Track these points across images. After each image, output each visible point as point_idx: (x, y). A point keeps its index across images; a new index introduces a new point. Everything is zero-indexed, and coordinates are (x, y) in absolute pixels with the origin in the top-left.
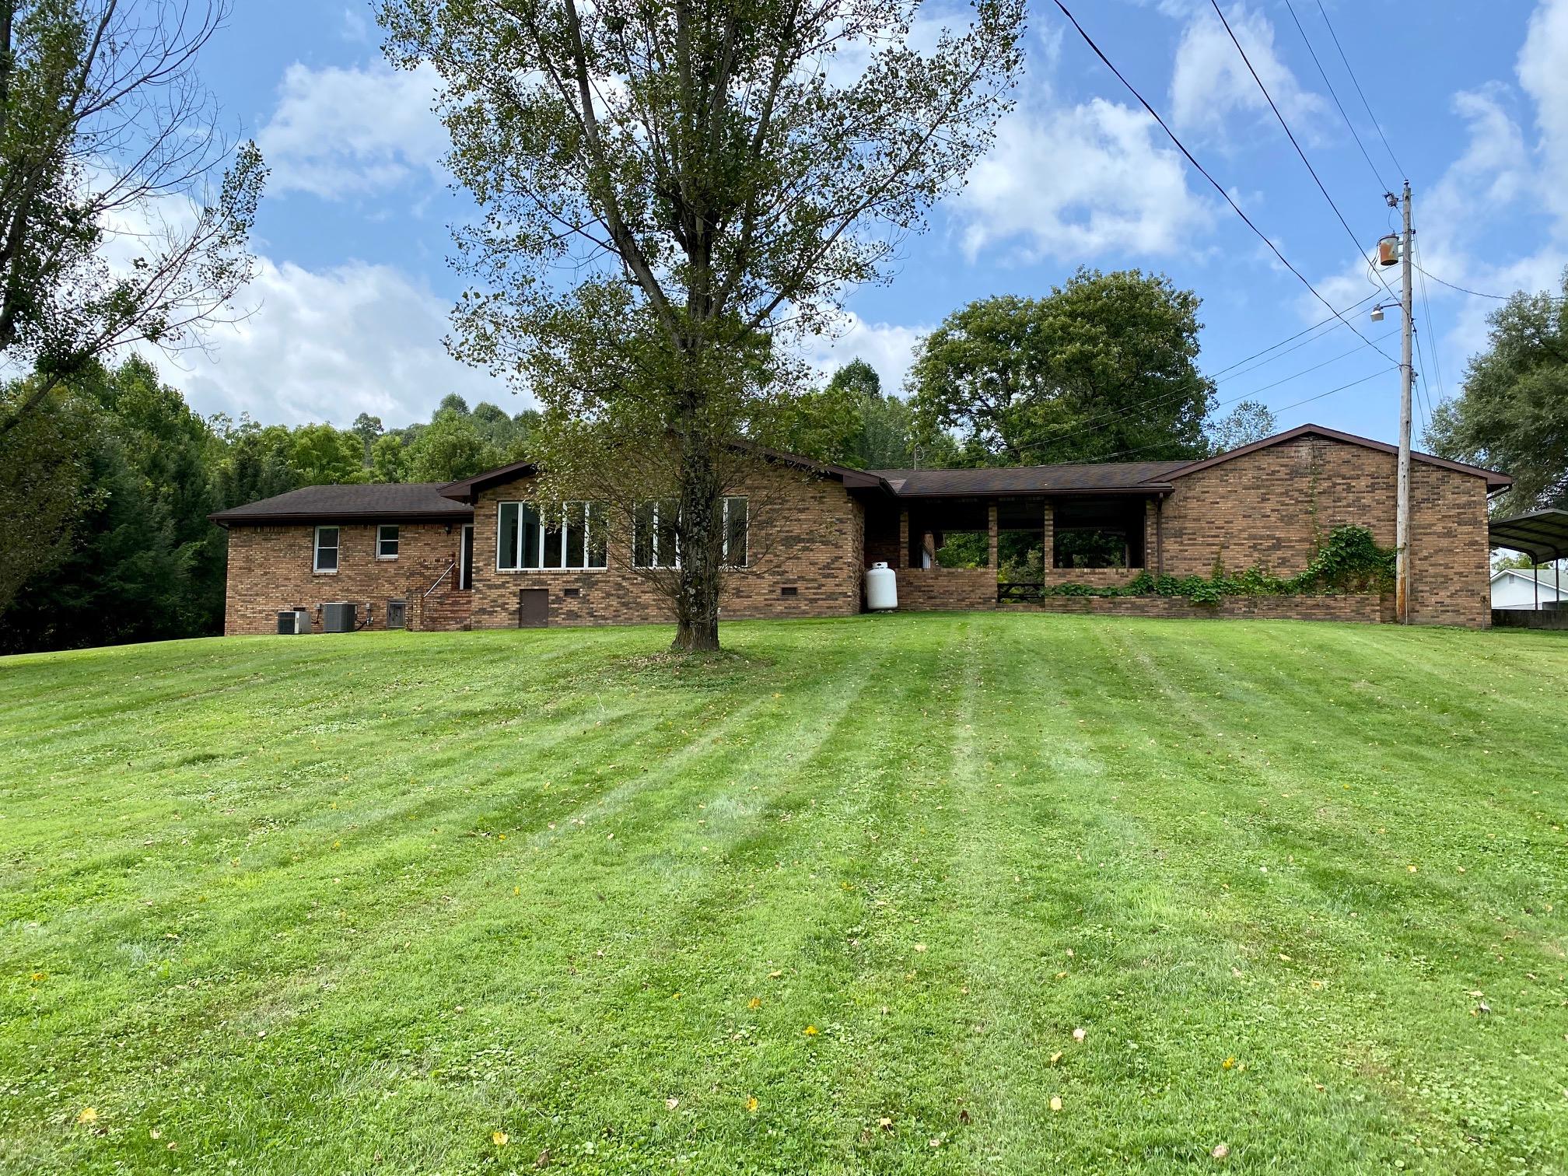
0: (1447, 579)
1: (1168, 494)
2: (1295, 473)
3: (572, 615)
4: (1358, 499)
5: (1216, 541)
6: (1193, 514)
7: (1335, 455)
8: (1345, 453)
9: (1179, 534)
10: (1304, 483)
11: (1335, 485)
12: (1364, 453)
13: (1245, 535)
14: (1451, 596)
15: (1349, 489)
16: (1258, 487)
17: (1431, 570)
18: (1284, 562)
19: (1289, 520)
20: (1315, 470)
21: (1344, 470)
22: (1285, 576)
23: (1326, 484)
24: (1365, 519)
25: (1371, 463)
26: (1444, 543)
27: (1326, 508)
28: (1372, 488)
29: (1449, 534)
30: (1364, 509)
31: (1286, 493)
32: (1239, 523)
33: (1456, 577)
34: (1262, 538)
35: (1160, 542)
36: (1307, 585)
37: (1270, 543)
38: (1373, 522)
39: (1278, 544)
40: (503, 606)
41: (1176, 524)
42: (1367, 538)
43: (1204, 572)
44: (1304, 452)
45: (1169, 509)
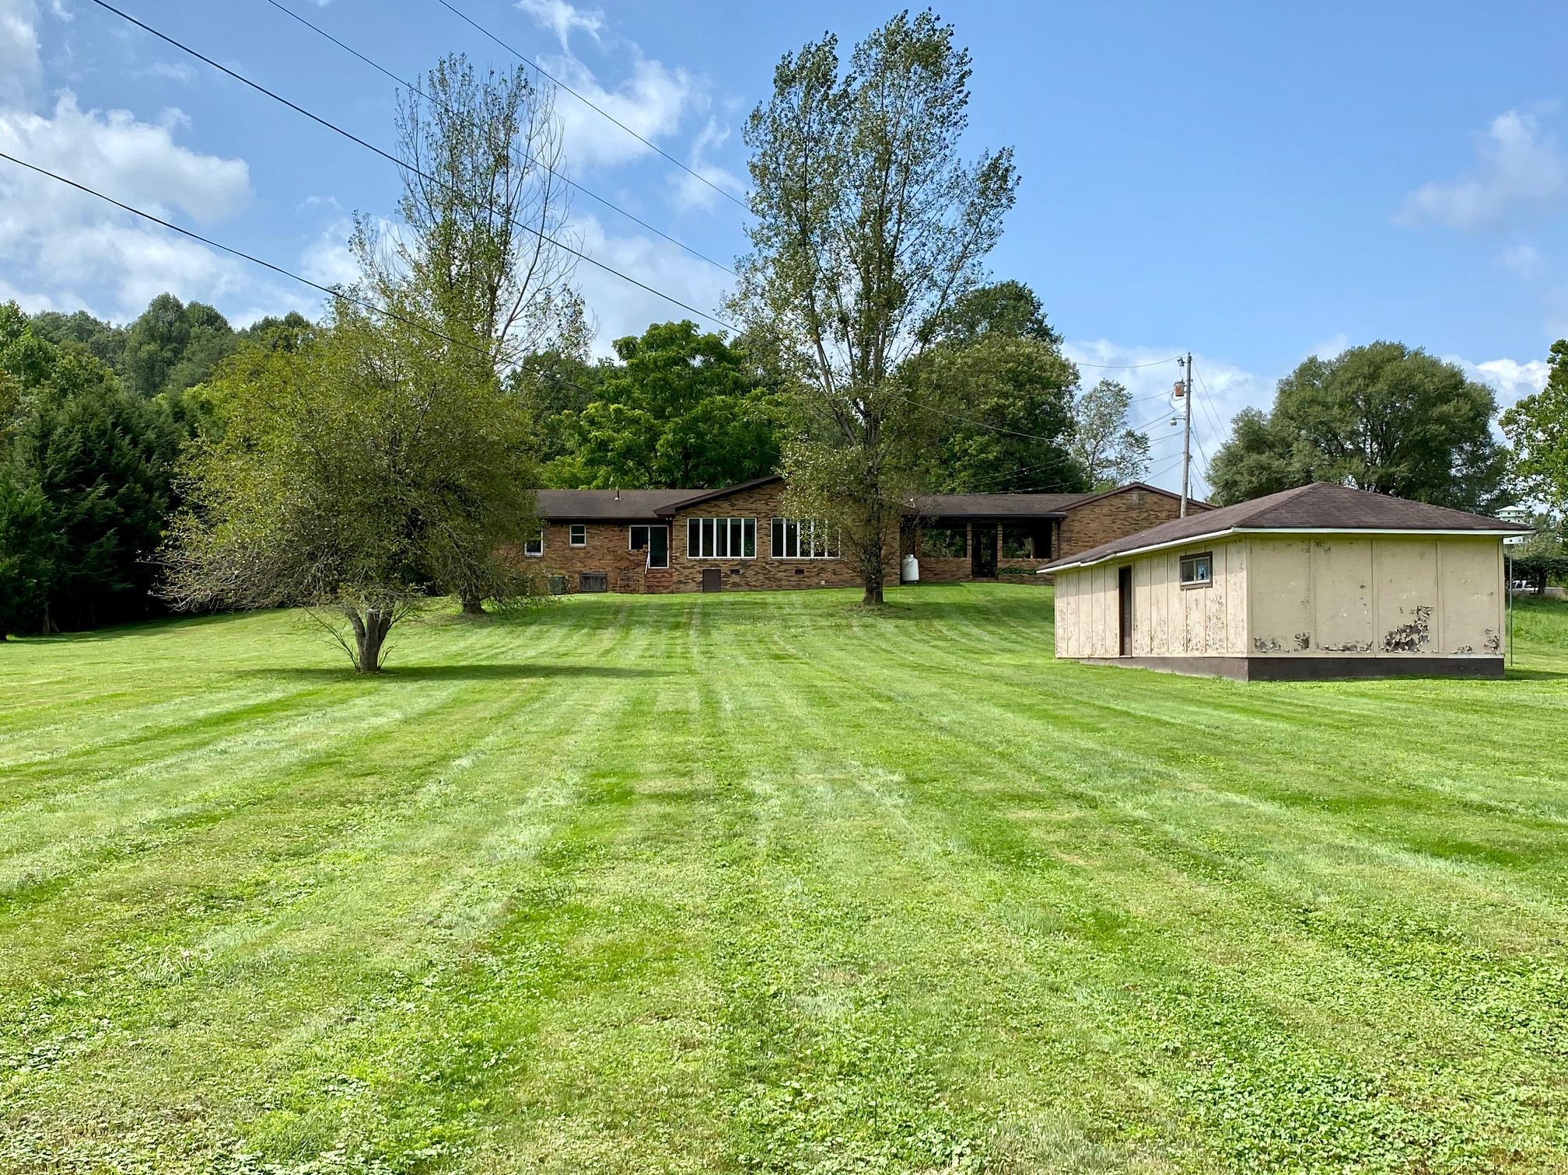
1: (1064, 518)
2: (1130, 508)
3: (736, 585)
6: (1076, 529)
7: (1150, 499)
8: (1154, 498)
9: (1069, 540)
10: (1134, 514)
12: (1166, 499)
15: (1157, 517)
16: (1111, 516)
20: (1140, 507)
21: (1155, 507)
23: (1145, 515)
31: (1124, 519)
35: (1059, 545)
40: (692, 579)
41: (1067, 535)
44: (1134, 497)
45: (1064, 527)
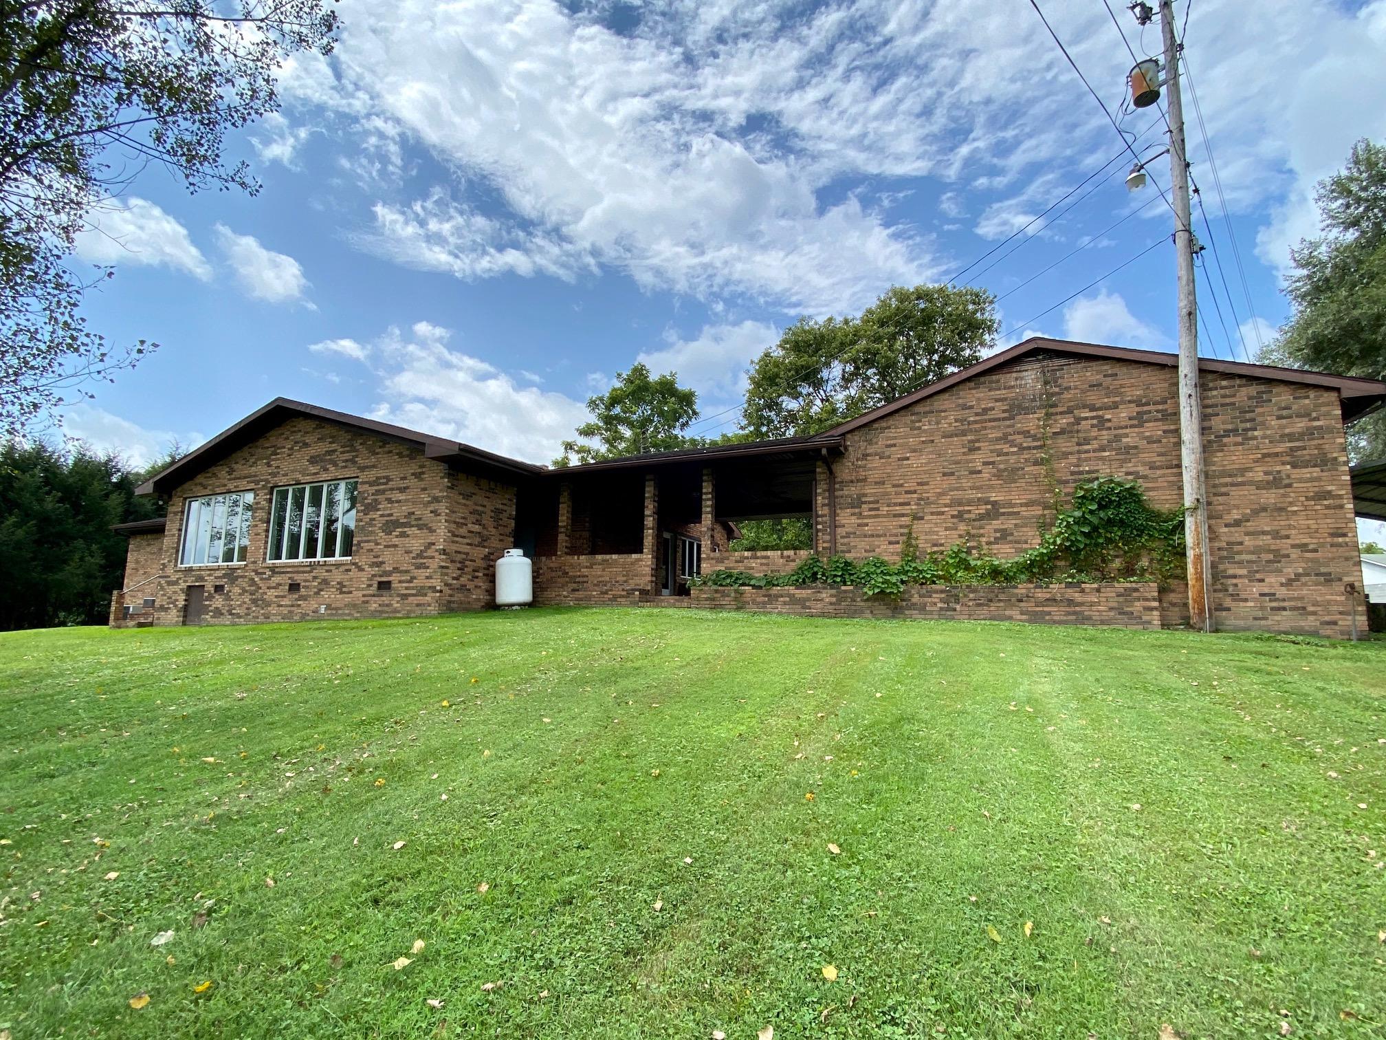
0: (1279, 556)
1: (835, 450)
2: (1016, 408)
3: (217, 613)
4: (1117, 438)
5: (906, 510)
6: (874, 475)
7: (1075, 377)
8: (1092, 373)
9: (857, 503)
10: (1032, 422)
11: (1078, 420)
12: (1122, 371)
13: (946, 500)
14: (1289, 583)
15: (1101, 423)
16: (964, 433)
17: (1248, 541)
18: (1004, 536)
19: (1009, 476)
20: (1047, 402)
21: (1092, 398)
22: (1006, 557)
23: (1064, 421)
24: (1130, 467)
25: (1134, 383)
26: (1270, 497)
27: (1066, 455)
28: (1139, 420)
29: (1276, 482)
30: (1128, 452)
31: (1004, 438)
32: (938, 484)
33: (1295, 554)
34: (969, 502)
35: (834, 514)
36: (1039, 569)
37: (982, 509)
38: (1142, 470)
39: (995, 511)
40: (174, 603)
41: (853, 491)
42: (1132, 495)
43: (890, 554)
44: (1030, 377)
45: (844, 471)
